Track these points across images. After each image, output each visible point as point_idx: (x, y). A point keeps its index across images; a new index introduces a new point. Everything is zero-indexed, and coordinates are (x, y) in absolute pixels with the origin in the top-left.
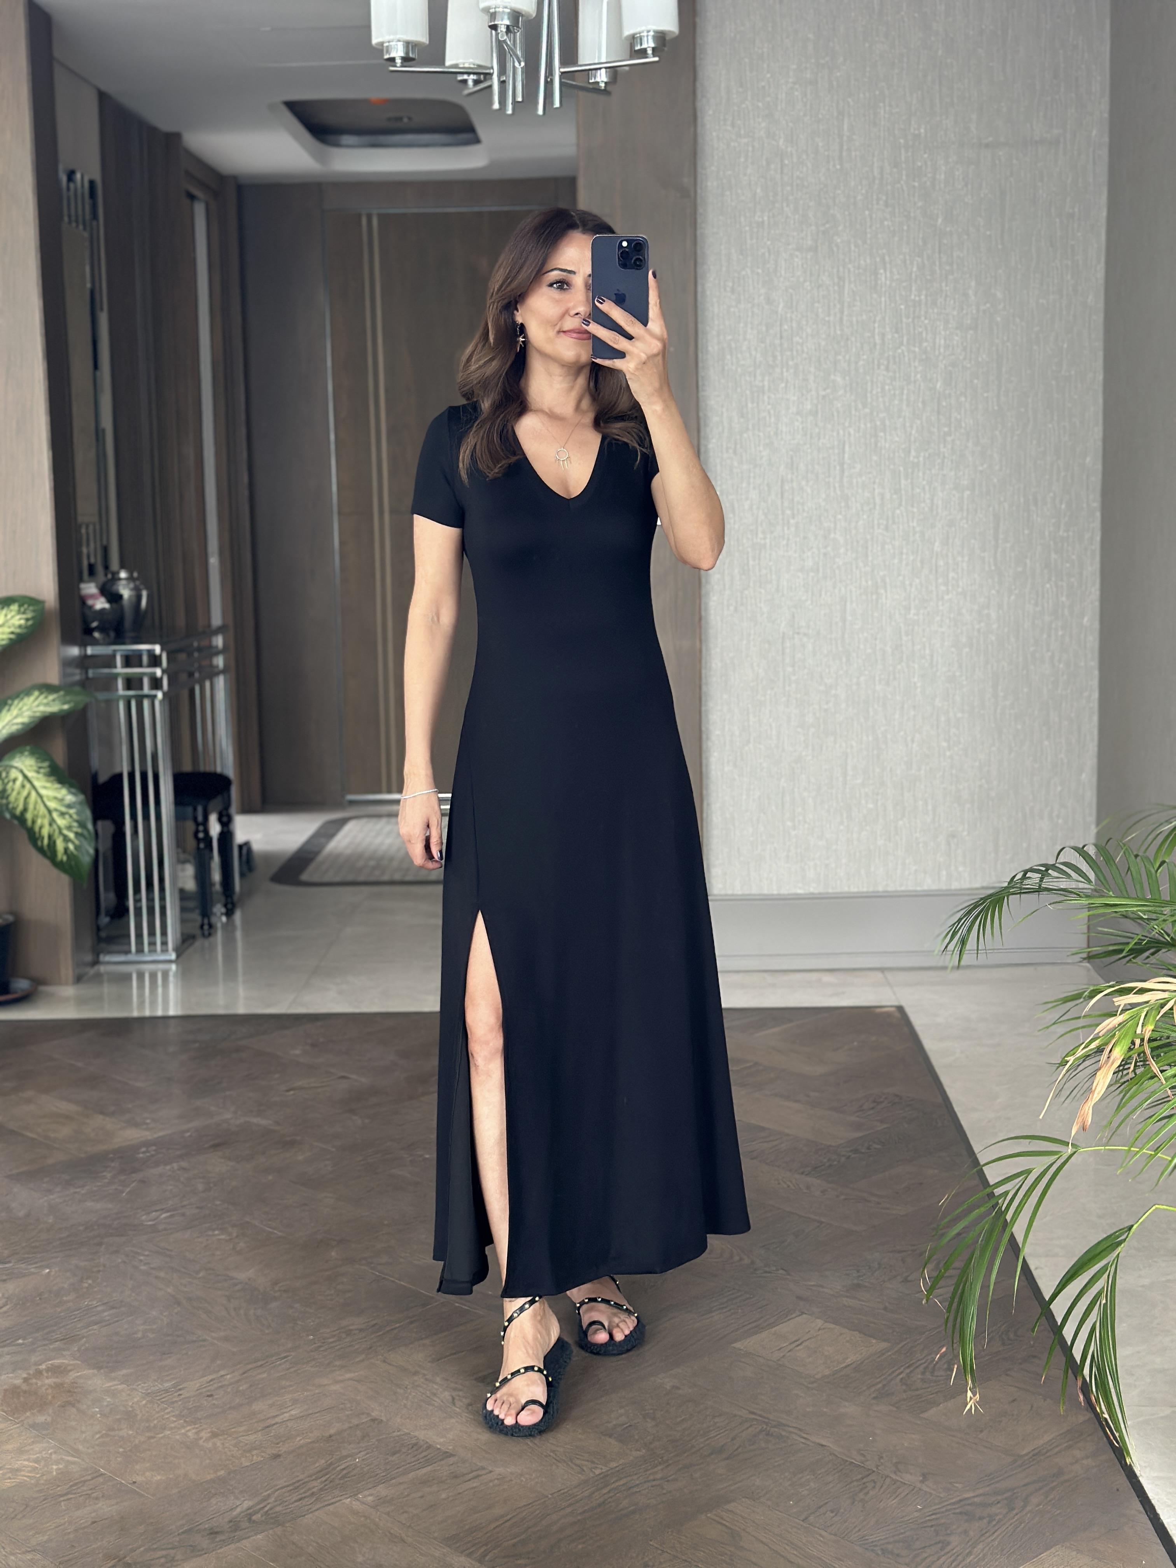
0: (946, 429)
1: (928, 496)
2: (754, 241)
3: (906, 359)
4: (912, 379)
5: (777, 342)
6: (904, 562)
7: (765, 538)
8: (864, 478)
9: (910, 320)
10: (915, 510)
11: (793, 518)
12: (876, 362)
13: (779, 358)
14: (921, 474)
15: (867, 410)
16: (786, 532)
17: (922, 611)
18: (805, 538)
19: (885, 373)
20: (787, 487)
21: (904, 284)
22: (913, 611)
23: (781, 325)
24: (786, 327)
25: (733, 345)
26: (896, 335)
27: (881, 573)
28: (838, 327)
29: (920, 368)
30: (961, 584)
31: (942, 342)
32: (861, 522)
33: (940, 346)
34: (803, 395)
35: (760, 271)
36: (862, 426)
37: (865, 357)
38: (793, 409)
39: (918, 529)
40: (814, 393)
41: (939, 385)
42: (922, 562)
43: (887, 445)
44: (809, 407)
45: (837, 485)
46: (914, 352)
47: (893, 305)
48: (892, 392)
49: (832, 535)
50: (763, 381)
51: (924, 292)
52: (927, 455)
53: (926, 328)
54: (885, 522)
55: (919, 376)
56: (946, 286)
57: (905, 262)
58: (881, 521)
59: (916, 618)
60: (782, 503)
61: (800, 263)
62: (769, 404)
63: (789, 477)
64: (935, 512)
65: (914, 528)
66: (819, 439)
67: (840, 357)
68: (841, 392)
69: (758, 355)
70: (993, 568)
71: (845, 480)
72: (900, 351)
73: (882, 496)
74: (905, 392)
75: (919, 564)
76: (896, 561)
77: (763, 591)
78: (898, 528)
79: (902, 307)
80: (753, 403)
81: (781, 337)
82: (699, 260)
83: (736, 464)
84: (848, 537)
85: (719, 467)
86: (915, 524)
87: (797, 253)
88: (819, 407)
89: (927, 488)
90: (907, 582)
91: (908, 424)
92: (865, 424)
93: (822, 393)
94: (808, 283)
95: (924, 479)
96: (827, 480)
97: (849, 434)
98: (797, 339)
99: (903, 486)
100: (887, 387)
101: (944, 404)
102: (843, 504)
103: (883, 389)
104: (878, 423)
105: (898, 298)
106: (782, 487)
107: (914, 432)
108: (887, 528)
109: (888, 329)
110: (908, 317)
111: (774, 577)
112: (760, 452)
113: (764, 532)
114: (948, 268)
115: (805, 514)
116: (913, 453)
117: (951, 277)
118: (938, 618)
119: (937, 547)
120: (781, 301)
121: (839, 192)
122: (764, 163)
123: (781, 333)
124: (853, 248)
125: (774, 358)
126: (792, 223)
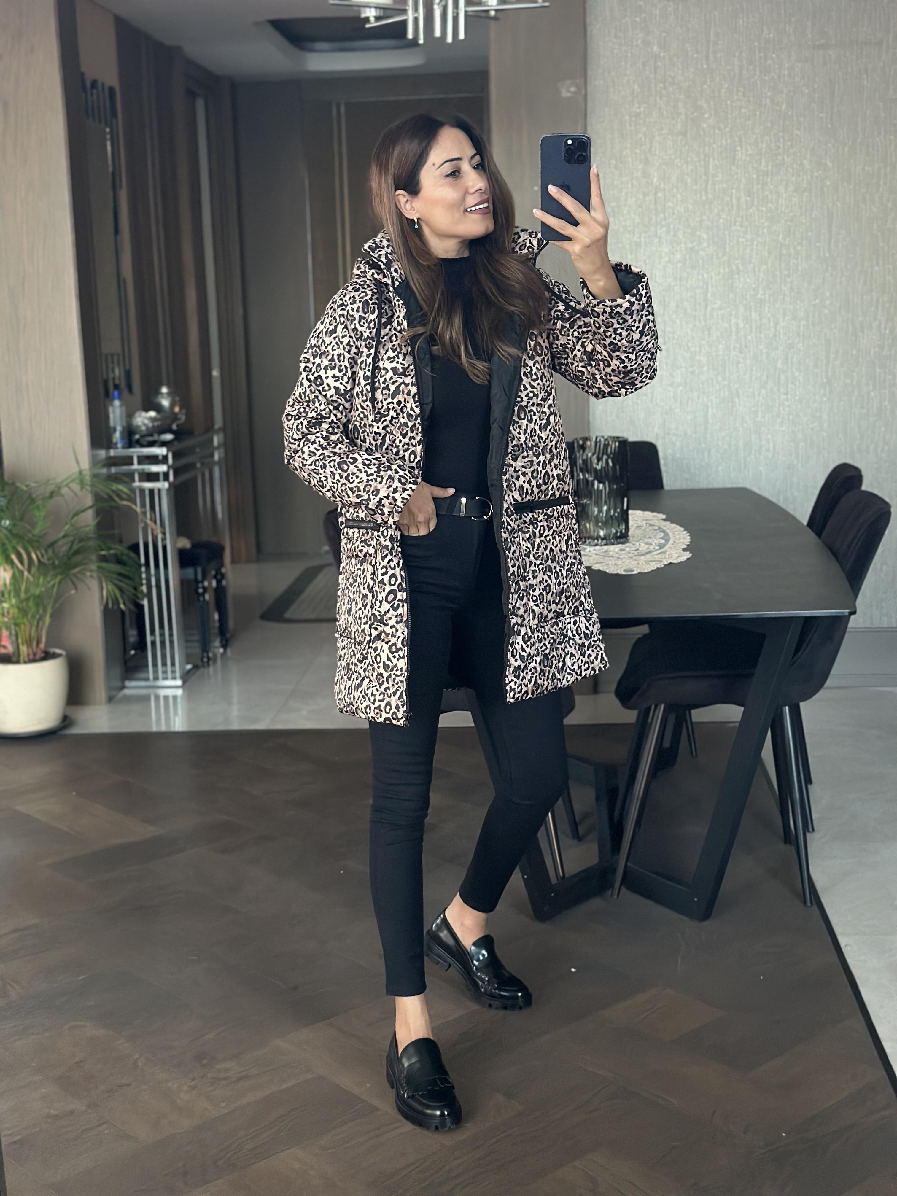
0: (786, 272)
1: (772, 324)
2: (633, 127)
3: (756, 217)
4: (761, 232)
5: (652, 206)
6: (754, 377)
8: (723, 312)
9: (760, 186)
10: (762, 336)
12: (733, 220)
13: (654, 219)
14: (767, 308)
15: (726, 258)
17: (767, 415)
19: (739, 228)
21: (755, 158)
22: (760, 415)
23: (656, 194)
26: (748, 199)
27: (736, 386)
28: (703, 193)
29: (767, 224)
30: (798, 394)
31: (784, 202)
32: (721, 346)
33: (782, 206)
34: (673, 247)
35: (638, 151)
36: (722, 270)
37: (724, 216)
38: (665, 259)
39: (764, 351)
40: (683, 245)
41: (781, 236)
42: (768, 376)
43: (741, 285)
44: (678, 256)
45: (702, 318)
46: (762, 211)
47: (747, 175)
48: (745, 244)
49: (697, 358)
51: (770, 164)
52: (772, 293)
54: (739, 346)
55: (765, 230)
56: (788, 157)
57: (756, 141)
58: (737, 345)
59: (763, 420)
61: (671, 144)
64: (777, 338)
65: (761, 350)
66: (687, 281)
67: (705, 217)
68: (705, 245)
69: (637, 217)
70: (825, 380)
71: (708, 313)
72: (751, 211)
73: (737, 325)
74: (755, 243)
75: (765, 378)
76: (747, 376)
78: (749, 351)
79: (754, 176)
81: (656, 203)
84: (710, 358)
86: (762, 347)
87: (669, 137)
88: (688, 256)
89: (772, 319)
90: (756, 393)
91: (757, 269)
92: (724, 269)
93: (690, 245)
94: (678, 160)
95: (769, 312)
96: (694, 313)
97: (712, 278)
98: (670, 203)
99: (753, 317)
100: (741, 240)
101: (784, 252)
102: (706, 333)
103: (738, 241)
104: (734, 268)
105: (750, 169)
107: (761, 275)
108: (741, 352)
109: (742, 194)
110: (758, 184)
114: (789, 144)
116: (761, 292)
117: (791, 151)
118: (779, 420)
119: (779, 365)
120: (656, 174)
121: (705, 87)
122: (641, 65)
123: (655, 199)
124: (717, 131)
125: (650, 219)
126: (665, 113)
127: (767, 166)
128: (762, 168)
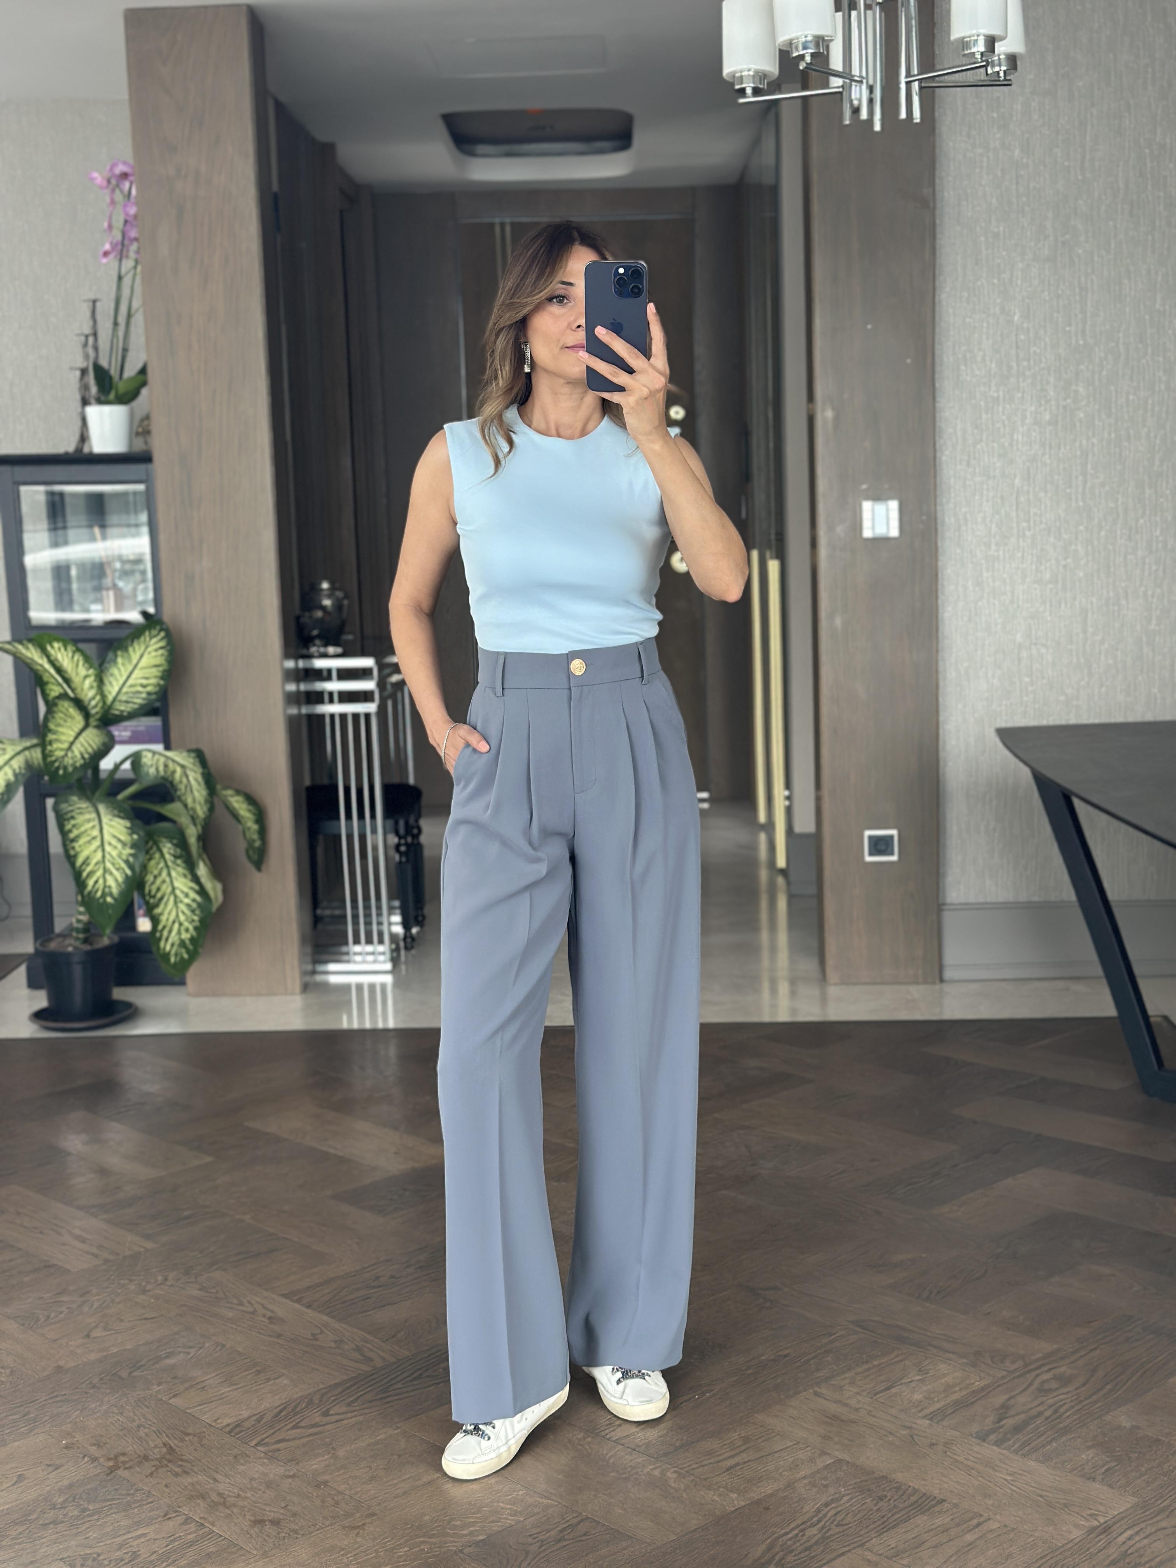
2: (990, 251)
3: (1151, 369)
4: (1157, 389)
5: (1013, 352)
6: (1147, 573)
7: (998, 551)
8: (1107, 489)
9: (1155, 330)
10: (1159, 519)
11: (1029, 530)
12: (1120, 372)
13: (1015, 368)
14: (1164, 484)
15: (1111, 420)
16: (1021, 543)
17: (1163, 622)
18: (1042, 550)
19: (1128, 383)
20: (1022, 499)
21: (1148, 294)
22: (1154, 622)
24: (1022, 337)
25: (968, 355)
26: (1140, 345)
27: (1123, 584)
28: (1080, 336)
29: (1164, 378)
32: (1103, 533)
34: (1041, 405)
35: (995, 281)
36: (1106, 436)
37: (1109, 367)
38: (1030, 420)
39: (1161, 538)
40: (1053, 403)
43: (1131, 455)
44: (1047, 417)
45: (1079, 496)
46: (1158, 362)
47: (1137, 315)
48: (1136, 402)
49: (1073, 547)
50: (998, 391)
51: (1168, 303)
54: (1128, 532)
55: (1163, 386)
57: (1149, 272)
58: (1124, 531)
59: (1157, 628)
60: (1018, 515)
61: (1037, 273)
62: (1003, 414)
63: (1025, 488)
65: (1157, 537)
66: (1056, 448)
68: (1083, 402)
69: (993, 366)
71: (1087, 490)
72: (1144, 361)
73: (1126, 506)
74: (1150, 402)
75: (1161, 574)
76: (1138, 571)
77: (997, 602)
78: (1141, 538)
79: (1147, 317)
80: (987, 413)
81: (1017, 347)
82: (937, 272)
83: (969, 476)
84: (1090, 548)
85: (952, 480)
86: (1158, 533)
87: (1034, 263)
88: (1059, 417)
90: (1149, 592)
91: (1152, 434)
92: (1109, 434)
93: (1063, 403)
94: (1046, 293)
96: (1068, 491)
97: (1093, 444)
98: (1033, 348)
99: (1147, 496)
100: (1131, 397)
102: (1085, 515)
103: (1127, 399)
104: (1123, 433)
105: (1141, 307)
106: (1017, 497)
107: (1158, 442)
108: (1130, 540)
109: (1132, 339)
110: (1152, 327)
111: (1008, 588)
112: (994, 463)
113: (997, 544)
115: (1043, 526)
116: (1157, 463)
120: (1017, 310)
121: (1080, 202)
122: (999, 174)
123: (1017, 342)
124: (1096, 258)
125: (1010, 368)
126: (1029, 233)
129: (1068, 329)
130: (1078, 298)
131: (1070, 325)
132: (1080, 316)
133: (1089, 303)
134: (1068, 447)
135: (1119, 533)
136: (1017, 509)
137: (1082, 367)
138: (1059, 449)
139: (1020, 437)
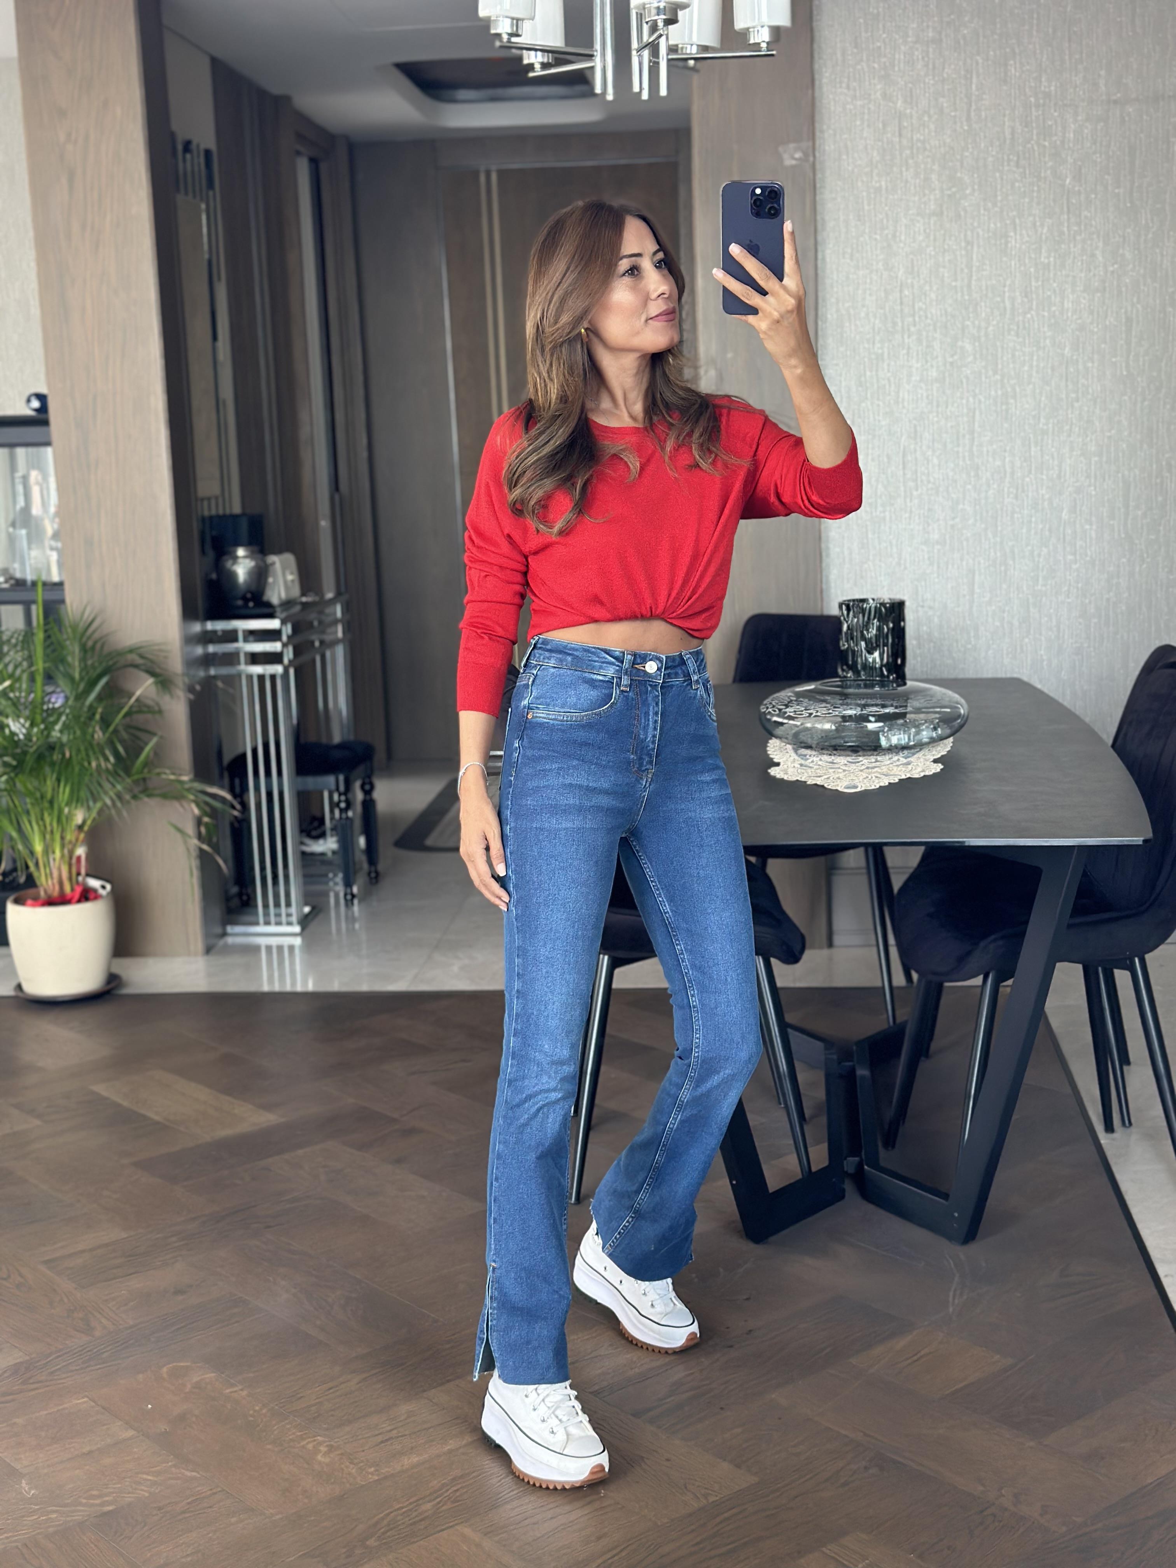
0: (1074, 395)
1: (1056, 462)
2: (872, 207)
3: (1036, 323)
4: (1042, 344)
5: (899, 308)
6: (1033, 532)
8: (994, 446)
9: (1039, 283)
10: (1043, 478)
11: (918, 489)
12: (1006, 328)
13: (900, 324)
14: (1050, 442)
15: (998, 377)
16: (908, 504)
17: (1049, 582)
18: (930, 510)
19: (1014, 338)
20: (911, 458)
21: (1034, 247)
22: (1041, 582)
23: (901, 291)
24: (906, 293)
25: (852, 312)
26: (1025, 300)
27: (1010, 544)
28: (966, 293)
29: (1049, 334)
30: (1088, 553)
31: (1070, 305)
32: (991, 492)
33: (1068, 310)
34: (927, 362)
35: (878, 237)
36: (993, 393)
37: (995, 322)
38: (917, 377)
39: (1046, 497)
40: (940, 359)
41: (1067, 350)
42: (1050, 531)
43: (1018, 412)
44: (934, 373)
45: (966, 454)
46: (1044, 316)
47: (1022, 268)
48: (1022, 358)
49: (961, 507)
50: (882, 348)
51: (1053, 254)
52: (1056, 421)
53: (1055, 291)
54: (1015, 491)
55: (1047, 342)
56: (1074, 247)
57: (1034, 224)
58: (1011, 490)
59: (1044, 589)
60: (904, 474)
61: (922, 228)
62: (888, 371)
63: (913, 447)
64: (1063, 480)
65: (1043, 495)
66: (944, 407)
68: (970, 359)
69: (877, 322)
70: (1123, 536)
71: (975, 449)
72: (1029, 316)
73: (1013, 464)
74: (1035, 357)
75: (1047, 533)
76: (1024, 531)
77: (885, 564)
78: (1027, 496)
79: (1032, 270)
80: (873, 371)
81: (902, 303)
82: (819, 227)
84: (978, 507)
86: (1043, 491)
87: (919, 218)
88: (947, 374)
89: (1055, 454)
90: (1036, 553)
91: (1037, 391)
92: (996, 391)
93: (949, 360)
94: (931, 248)
95: (1053, 447)
96: (956, 449)
97: (980, 401)
98: (920, 304)
99: (1032, 454)
100: (1017, 353)
101: (1072, 370)
102: (972, 474)
103: (1013, 355)
104: (1009, 390)
105: (1027, 261)
106: (904, 456)
107: (1043, 399)
108: (1017, 498)
109: (1017, 294)
110: (1037, 281)
111: (895, 550)
112: (880, 422)
113: (886, 505)
114: (1076, 228)
115: (931, 485)
116: (1043, 420)
117: (1079, 238)
118: (1066, 588)
119: (1065, 515)
120: (901, 266)
121: (967, 154)
122: (881, 126)
123: (901, 298)
124: (982, 212)
125: (895, 324)
126: (912, 188)
127: (1048, 257)
128: (1042, 259)
129: (954, 284)
130: (963, 252)
131: (956, 280)
132: (966, 271)
133: (974, 257)
134: (956, 405)
135: (1006, 490)
136: (904, 468)
137: (968, 323)
138: (947, 407)
139: (906, 396)
